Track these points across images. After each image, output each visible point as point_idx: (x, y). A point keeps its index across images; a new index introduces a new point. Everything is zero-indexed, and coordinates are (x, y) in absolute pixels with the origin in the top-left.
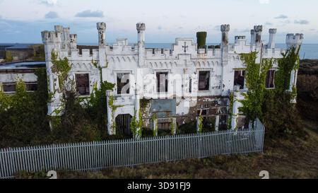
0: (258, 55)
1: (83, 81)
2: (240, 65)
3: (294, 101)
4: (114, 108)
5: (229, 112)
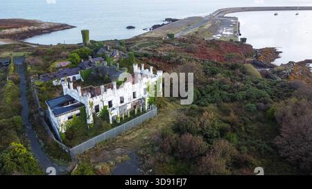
1: (97, 108)
2: (145, 87)
4: (111, 114)
5: (144, 104)
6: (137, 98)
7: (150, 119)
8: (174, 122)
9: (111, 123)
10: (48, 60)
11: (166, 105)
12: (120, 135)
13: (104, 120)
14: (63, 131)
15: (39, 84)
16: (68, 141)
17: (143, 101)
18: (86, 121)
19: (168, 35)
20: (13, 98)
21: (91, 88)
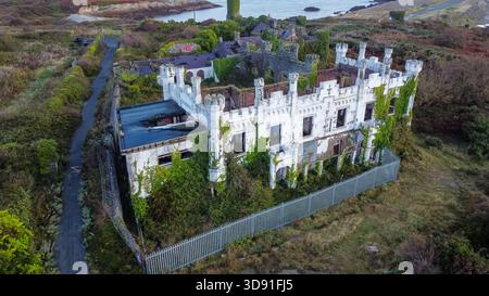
0: (386, 87)
3: (409, 124)
4: (276, 164)
5: (363, 145)
6: (347, 127)
7: (380, 190)
8: (451, 208)
9: (273, 186)
10: (159, 40)
11: (417, 154)
12: (296, 226)
13: (254, 176)
14: (144, 194)
15: (129, 79)
16: (152, 223)
17: (360, 138)
18: (206, 175)
19: (392, 14)
20: (69, 100)
21: (230, 91)
